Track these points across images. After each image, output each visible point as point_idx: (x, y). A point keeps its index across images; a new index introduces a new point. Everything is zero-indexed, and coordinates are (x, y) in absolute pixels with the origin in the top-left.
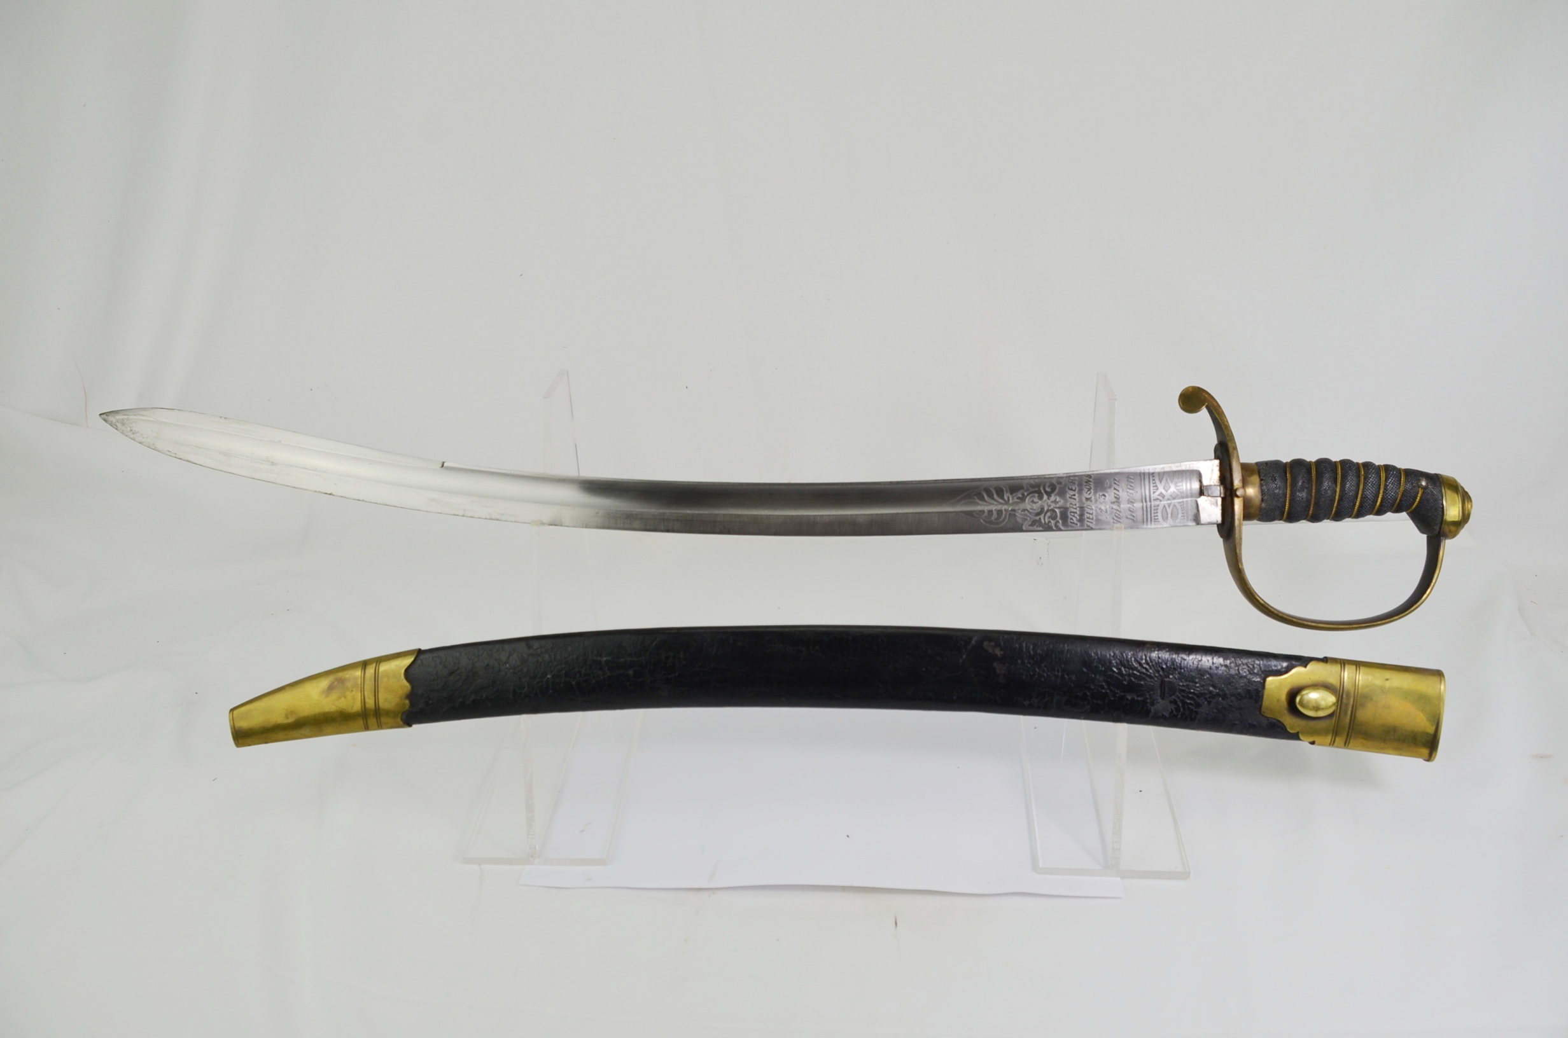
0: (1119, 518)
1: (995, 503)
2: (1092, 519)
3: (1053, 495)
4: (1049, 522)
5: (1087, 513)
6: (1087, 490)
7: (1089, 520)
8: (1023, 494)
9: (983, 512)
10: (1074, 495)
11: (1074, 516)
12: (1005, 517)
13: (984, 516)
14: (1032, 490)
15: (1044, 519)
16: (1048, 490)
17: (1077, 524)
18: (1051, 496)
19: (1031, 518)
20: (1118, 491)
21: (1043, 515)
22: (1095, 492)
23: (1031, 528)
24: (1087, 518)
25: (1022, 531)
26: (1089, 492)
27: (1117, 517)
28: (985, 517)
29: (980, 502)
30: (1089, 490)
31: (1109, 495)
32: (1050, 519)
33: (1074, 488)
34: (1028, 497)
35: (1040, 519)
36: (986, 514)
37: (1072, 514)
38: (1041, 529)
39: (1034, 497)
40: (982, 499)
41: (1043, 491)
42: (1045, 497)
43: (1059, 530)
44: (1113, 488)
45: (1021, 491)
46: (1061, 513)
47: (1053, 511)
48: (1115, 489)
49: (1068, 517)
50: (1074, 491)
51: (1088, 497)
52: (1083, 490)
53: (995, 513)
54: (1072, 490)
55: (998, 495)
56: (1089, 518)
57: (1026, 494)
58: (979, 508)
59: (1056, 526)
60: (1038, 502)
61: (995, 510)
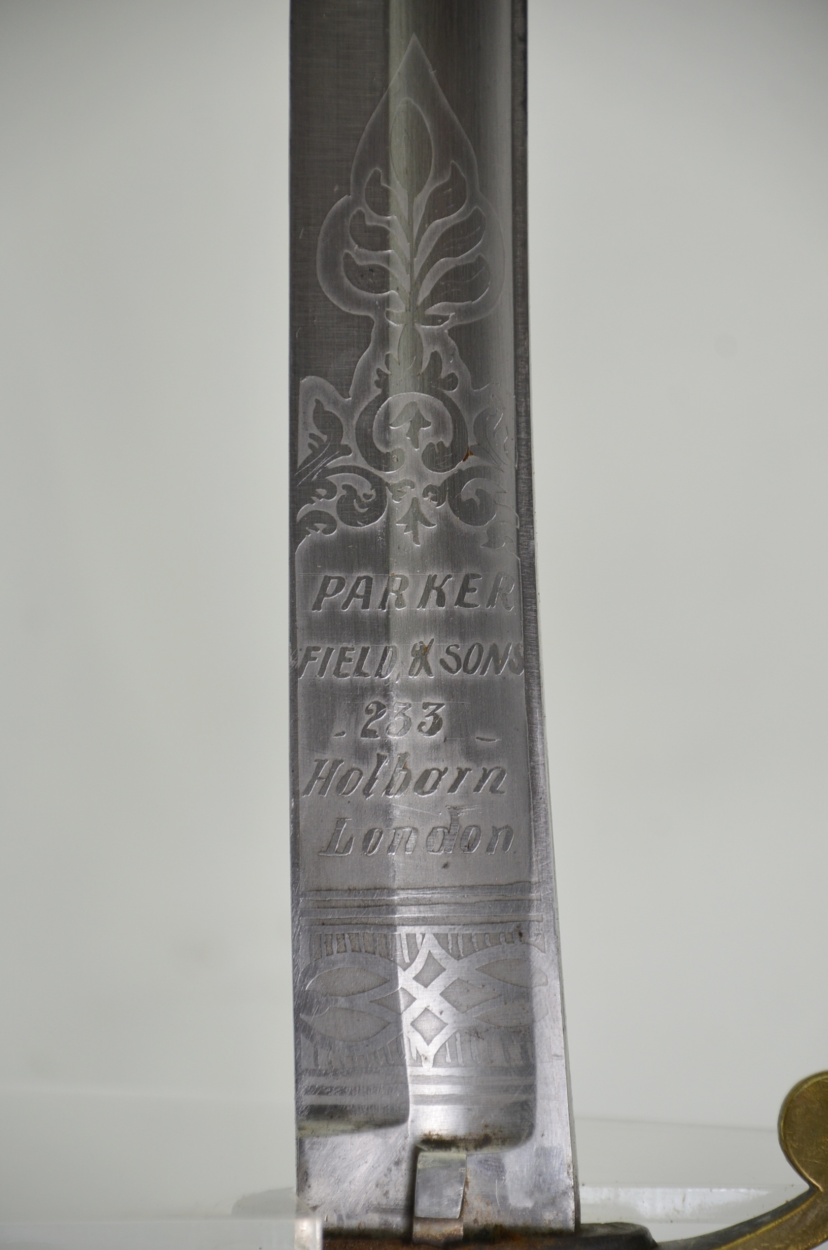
0: (339, 788)
1: (419, 263)
2: (359, 671)
3: (444, 507)
4: (332, 490)
5: (365, 651)
6: (462, 652)
7: (334, 655)
8: (452, 381)
9: (382, 206)
10: (441, 601)
11: (353, 594)
12: (359, 303)
13: (365, 208)
14: (469, 419)
15: (343, 469)
16: (468, 490)
17: (317, 606)
18: (439, 500)
19: (349, 411)
20: (453, 788)
21: (362, 463)
22: (448, 689)
23: (308, 411)
24: (344, 650)
25: (297, 371)
26: (452, 663)
27: (344, 779)
28: (361, 215)
29: (422, 198)
30: (462, 663)
31: (436, 747)
32: (341, 493)
33: (468, 598)
34: (438, 404)
35: (346, 451)
36: (373, 220)
37: (360, 590)
38: (304, 453)
39: (440, 428)
40: (436, 208)
41: (461, 465)
42: (438, 478)
43: (296, 533)
44: (464, 765)
45: (464, 374)
46: (367, 541)
47: (378, 506)
48: (461, 774)
49: (350, 569)
50: (460, 601)
51: (431, 658)
52: (463, 637)
53: (373, 259)
54: (465, 589)
55: (453, 275)
56: (342, 658)
57: (451, 393)
58: (399, 192)
59: (315, 517)
60: (416, 443)
61: (387, 259)
